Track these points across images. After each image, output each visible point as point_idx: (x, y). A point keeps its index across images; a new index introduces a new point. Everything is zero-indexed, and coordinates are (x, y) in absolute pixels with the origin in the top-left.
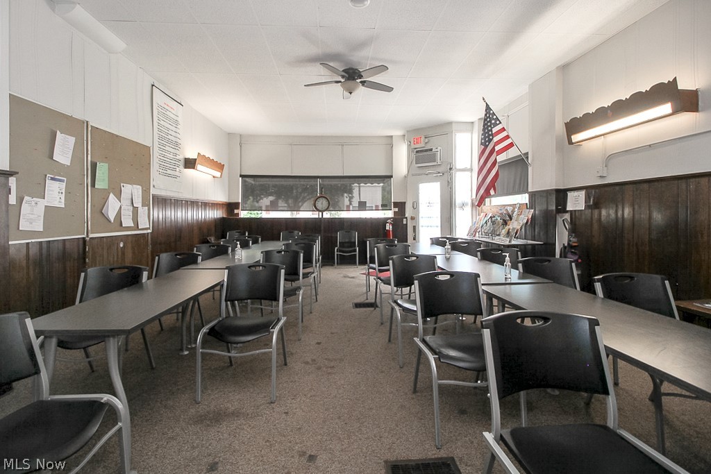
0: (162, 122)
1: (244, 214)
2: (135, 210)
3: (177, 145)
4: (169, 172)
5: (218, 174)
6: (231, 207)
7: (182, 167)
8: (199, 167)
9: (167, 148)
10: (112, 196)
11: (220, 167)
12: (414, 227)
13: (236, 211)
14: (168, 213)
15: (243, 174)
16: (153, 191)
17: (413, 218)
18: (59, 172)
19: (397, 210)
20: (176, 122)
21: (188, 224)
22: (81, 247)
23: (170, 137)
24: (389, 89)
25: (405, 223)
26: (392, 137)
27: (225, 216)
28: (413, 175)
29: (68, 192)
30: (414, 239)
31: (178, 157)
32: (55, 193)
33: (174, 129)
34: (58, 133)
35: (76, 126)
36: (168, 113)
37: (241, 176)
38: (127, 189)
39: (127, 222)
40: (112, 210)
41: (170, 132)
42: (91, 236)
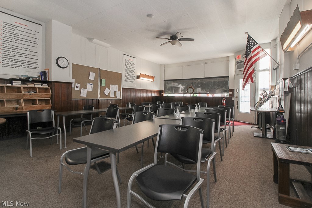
0: (127, 65)
1: (165, 95)
2: (115, 92)
3: (133, 72)
4: (130, 80)
5: (152, 80)
6: (160, 92)
7: (135, 79)
8: (141, 78)
9: (129, 73)
10: (107, 88)
11: (153, 78)
12: (237, 102)
13: (162, 94)
14: (134, 94)
15: (165, 79)
16: (122, 87)
17: (237, 97)
18: (91, 82)
19: (231, 93)
20: (133, 64)
21: (138, 98)
22: (98, 102)
23: (130, 69)
24: (193, 40)
25: (233, 99)
26: (229, 56)
27: (157, 95)
28: (237, 75)
29: (93, 88)
30: (237, 108)
31: (134, 75)
32: (90, 88)
33: (132, 66)
34: (91, 72)
35: (95, 70)
36: (130, 62)
37: (164, 80)
38: (112, 86)
39: (112, 95)
40: (107, 92)
41: (131, 68)
42: (100, 99)
